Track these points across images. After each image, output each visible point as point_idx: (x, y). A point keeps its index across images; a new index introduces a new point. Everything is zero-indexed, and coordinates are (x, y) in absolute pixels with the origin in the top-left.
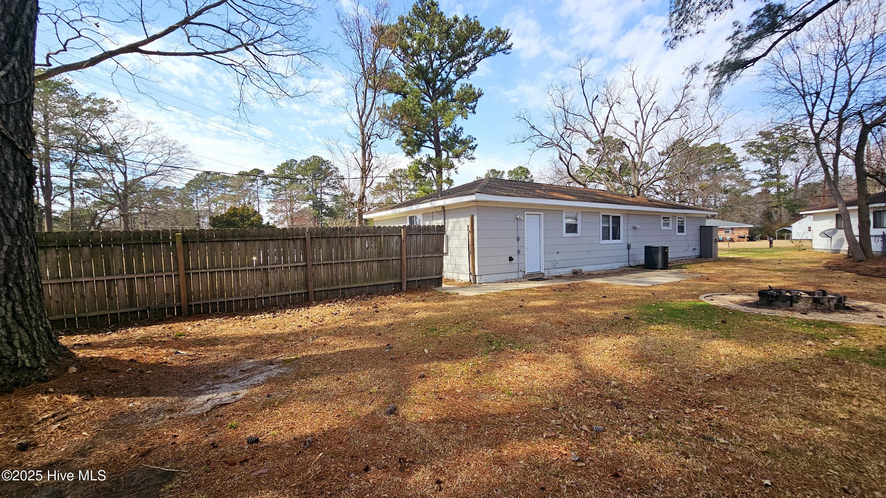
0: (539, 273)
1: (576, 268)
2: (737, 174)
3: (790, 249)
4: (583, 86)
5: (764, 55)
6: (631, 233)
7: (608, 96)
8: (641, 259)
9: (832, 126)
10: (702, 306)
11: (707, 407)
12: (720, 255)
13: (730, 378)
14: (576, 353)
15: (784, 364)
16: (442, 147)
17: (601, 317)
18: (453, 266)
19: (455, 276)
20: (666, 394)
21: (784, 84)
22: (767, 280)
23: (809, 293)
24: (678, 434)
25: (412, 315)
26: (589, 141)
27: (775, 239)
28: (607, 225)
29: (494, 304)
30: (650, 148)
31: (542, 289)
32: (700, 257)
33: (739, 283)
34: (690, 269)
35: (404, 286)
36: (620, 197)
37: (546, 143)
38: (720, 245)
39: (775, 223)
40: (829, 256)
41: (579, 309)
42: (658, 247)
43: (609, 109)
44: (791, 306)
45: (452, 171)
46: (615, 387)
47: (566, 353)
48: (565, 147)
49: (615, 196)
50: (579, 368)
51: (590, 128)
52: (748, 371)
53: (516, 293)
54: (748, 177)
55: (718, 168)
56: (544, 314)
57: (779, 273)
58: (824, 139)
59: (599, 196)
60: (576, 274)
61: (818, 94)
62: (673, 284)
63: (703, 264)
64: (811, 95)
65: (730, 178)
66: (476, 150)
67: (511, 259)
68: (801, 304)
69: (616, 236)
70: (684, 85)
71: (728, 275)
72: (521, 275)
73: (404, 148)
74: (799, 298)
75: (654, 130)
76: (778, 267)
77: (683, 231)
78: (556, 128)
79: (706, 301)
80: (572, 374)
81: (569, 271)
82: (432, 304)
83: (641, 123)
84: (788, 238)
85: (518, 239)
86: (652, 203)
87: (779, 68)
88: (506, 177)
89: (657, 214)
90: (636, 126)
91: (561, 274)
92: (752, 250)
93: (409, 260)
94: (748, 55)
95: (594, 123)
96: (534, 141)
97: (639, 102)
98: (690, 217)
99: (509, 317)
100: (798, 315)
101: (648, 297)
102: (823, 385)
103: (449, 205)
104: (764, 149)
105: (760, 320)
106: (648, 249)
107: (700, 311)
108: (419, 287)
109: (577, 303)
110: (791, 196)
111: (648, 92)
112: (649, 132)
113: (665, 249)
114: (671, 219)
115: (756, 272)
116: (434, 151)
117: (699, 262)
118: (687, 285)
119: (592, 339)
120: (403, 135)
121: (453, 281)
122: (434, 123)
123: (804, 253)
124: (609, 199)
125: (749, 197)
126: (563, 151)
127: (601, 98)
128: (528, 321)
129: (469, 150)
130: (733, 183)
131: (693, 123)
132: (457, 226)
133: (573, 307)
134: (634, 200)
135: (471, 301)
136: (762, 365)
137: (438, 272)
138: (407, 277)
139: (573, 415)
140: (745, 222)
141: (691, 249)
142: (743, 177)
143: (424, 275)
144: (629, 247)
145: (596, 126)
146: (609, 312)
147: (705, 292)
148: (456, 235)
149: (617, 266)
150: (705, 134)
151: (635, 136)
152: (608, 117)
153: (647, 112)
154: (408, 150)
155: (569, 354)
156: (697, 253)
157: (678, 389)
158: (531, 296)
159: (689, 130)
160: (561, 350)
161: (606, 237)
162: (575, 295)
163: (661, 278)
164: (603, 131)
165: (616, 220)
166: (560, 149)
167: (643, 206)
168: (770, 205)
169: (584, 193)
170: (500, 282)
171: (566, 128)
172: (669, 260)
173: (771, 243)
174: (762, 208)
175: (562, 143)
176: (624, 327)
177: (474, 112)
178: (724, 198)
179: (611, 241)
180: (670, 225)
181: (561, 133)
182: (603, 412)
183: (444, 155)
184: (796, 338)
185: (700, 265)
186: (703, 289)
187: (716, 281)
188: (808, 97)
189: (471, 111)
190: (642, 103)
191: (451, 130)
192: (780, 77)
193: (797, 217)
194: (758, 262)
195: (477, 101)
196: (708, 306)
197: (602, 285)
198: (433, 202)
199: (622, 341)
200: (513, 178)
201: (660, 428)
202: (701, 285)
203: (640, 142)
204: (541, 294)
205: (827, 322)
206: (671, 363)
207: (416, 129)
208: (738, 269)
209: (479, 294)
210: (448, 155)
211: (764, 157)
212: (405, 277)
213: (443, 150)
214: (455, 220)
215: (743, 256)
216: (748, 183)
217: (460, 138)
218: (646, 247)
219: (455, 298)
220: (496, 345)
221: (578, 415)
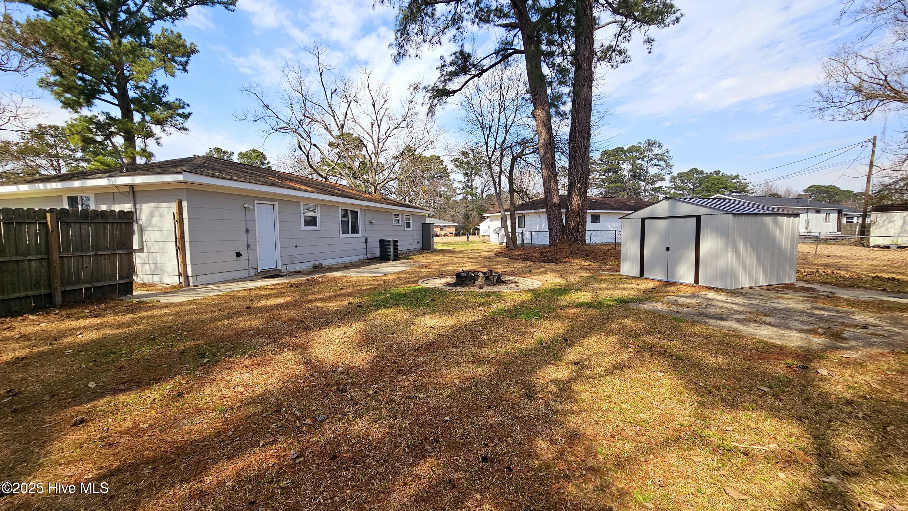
0: (275, 269)
1: (316, 262)
2: (448, 182)
3: (478, 242)
4: (321, 75)
5: (460, 90)
6: (368, 227)
7: (346, 92)
8: (377, 252)
9: (497, 154)
10: (419, 289)
11: (414, 372)
12: (436, 247)
13: (432, 344)
14: (306, 348)
15: (466, 326)
16: (132, 106)
17: (336, 308)
18: (153, 266)
19: (156, 279)
20: (385, 369)
21: (472, 116)
22: (463, 265)
23: (484, 273)
24: (391, 401)
25: (70, 339)
26: (328, 134)
27: (470, 235)
28: (346, 219)
29: (212, 309)
30: (384, 150)
31: (277, 287)
32: (422, 249)
33: (446, 268)
34: (415, 260)
35: (58, 299)
36: (358, 193)
37: (283, 128)
38: (436, 239)
39: (471, 223)
40: (497, 247)
41: (315, 304)
42: (390, 241)
43: (347, 105)
44: (474, 283)
45: (151, 142)
46: (342, 373)
47: (296, 350)
48: (305, 136)
49: (353, 192)
50: (308, 362)
51: (329, 119)
52: (443, 336)
53: (244, 294)
54: (455, 185)
55: (436, 176)
56: (276, 312)
57: (470, 260)
58: (494, 162)
59: (338, 190)
60: (317, 268)
61: (490, 128)
62: (401, 273)
63: (424, 255)
64: (486, 128)
65: (444, 185)
66: (189, 120)
67: (238, 255)
68: (479, 282)
69: (355, 230)
70: (409, 99)
71: (440, 263)
72: (252, 272)
73: (59, 95)
74: (478, 276)
75: (387, 134)
76: (470, 256)
77: (409, 227)
78: (293, 112)
79: (423, 285)
80: (300, 370)
81: (308, 266)
82: (110, 319)
83: (376, 125)
84: (478, 234)
85: (247, 231)
86: (385, 200)
87: (469, 102)
88: (235, 159)
89: (389, 211)
90: (372, 127)
91: (300, 269)
92: (457, 243)
93: (65, 260)
94: (451, 86)
95: (334, 116)
96: (268, 121)
97: (374, 105)
98: (414, 215)
99: (231, 321)
100: (477, 290)
101: (380, 285)
102: (485, 337)
103: (141, 185)
104: (464, 165)
105: (455, 296)
106: (382, 242)
107: (417, 293)
108: (89, 298)
109: (314, 297)
110: (479, 203)
111: (381, 98)
112: (383, 135)
113: (395, 241)
114: (400, 216)
115: (456, 260)
116: (118, 108)
117: (421, 254)
118: (411, 273)
119: (324, 331)
120: (55, 75)
121: (153, 285)
122: (117, 70)
123: (485, 245)
124: (347, 194)
125: (456, 202)
126: (303, 140)
127: (341, 93)
128: (255, 323)
129: (179, 118)
130: (445, 190)
131: (416, 135)
132: (157, 213)
133: (308, 301)
134: (370, 196)
135: (177, 309)
136: (453, 329)
137: (124, 275)
138: (62, 285)
139: (296, 412)
140: (453, 221)
141: (416, 242)
142: (452, 185)
143: (99, 281)
144: (366, 241)
145: (335, 120)
146: (344, 302)
147: (422, 278)
148: (156, 226)
149: (356, 259)
150: (425, 145)
151: (372, 137)
152: (346, 113)
153: (381, 117)
154: (67, 99)
155: (299, 350)
156: (420, 246)
157: (395, 362)
158: (264, 295)
159: (414, 140)
160: (291, 348)
161: (345, 231)
162: (313, 290)
163: (392, 268)
164: (343, 126)
165: (355, 214)
166: (299, 137)
167: (378, 202)
168: (468, 209)
169: (324, 185)
170: (225, 282)
171: (304, 115)
172: (399, 252)
173: (468, 238)
174: (463, 211)
175: (301, 131)
176: (355, 315)
177: (185, 70)
178: (440, 201)
179: (351, 235)
180: (400, 221)
181: (299, 120)
182: (327, 401)
183: (137, 117)
184: (475, 306)
185: (421, 256)
186: (422, 275)
187: (431, 268)
188: (485, 129)
189: (181, 67)
190: (377, 107)
191: (148, 86)
192: (470, 110)
193: (483, 219)
194: (460, 252)
195: (189, 56)
196: (423, 289)
197: (341, 278)
198: (113, 179)
199: (352, 328)
200: (244, 161)
201: (377, 400)
202: (421, 272)
203: (376, 143)
204: (274, 292)
205: (491, 292)
206: (391, 341)
207: (81, 71)
208: (446, 258)
209: (192, 298)
210: (143, 120)
211: (464, 171)
212: (58, 285)
213: (134, 110)
214: (152, 205)
215: (451, 248)
216: (454, 191)
217: (164, 100)
218: (380, 240)
219: (154, 307)
220: (210, 356)
221: (301, 411)
